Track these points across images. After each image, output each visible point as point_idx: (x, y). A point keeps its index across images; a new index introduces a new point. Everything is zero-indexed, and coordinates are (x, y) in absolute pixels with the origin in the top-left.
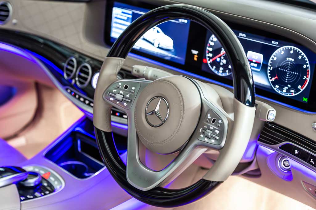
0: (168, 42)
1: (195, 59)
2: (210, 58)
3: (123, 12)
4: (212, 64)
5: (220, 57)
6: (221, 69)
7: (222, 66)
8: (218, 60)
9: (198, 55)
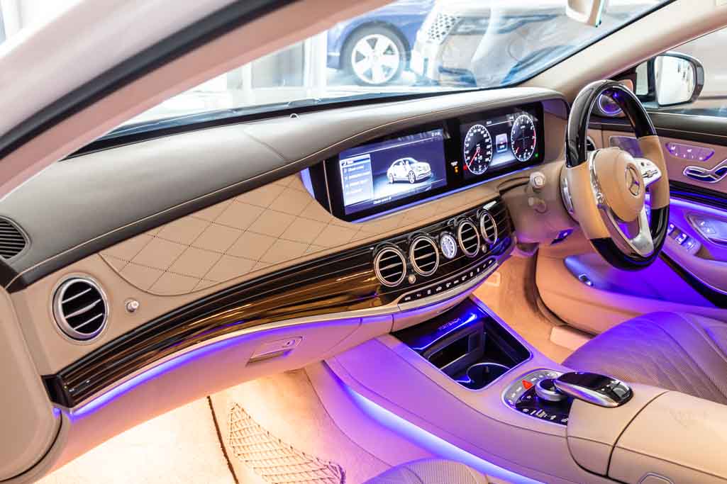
0: (423, 168)
1: (457, 171)
2: (469, 161)
3: (355, 162)
4: (472, 168)
5: (477, 156)
6: (480, 166)
7: (481, 164)
8: (476, 159)
9: (458, 165)
